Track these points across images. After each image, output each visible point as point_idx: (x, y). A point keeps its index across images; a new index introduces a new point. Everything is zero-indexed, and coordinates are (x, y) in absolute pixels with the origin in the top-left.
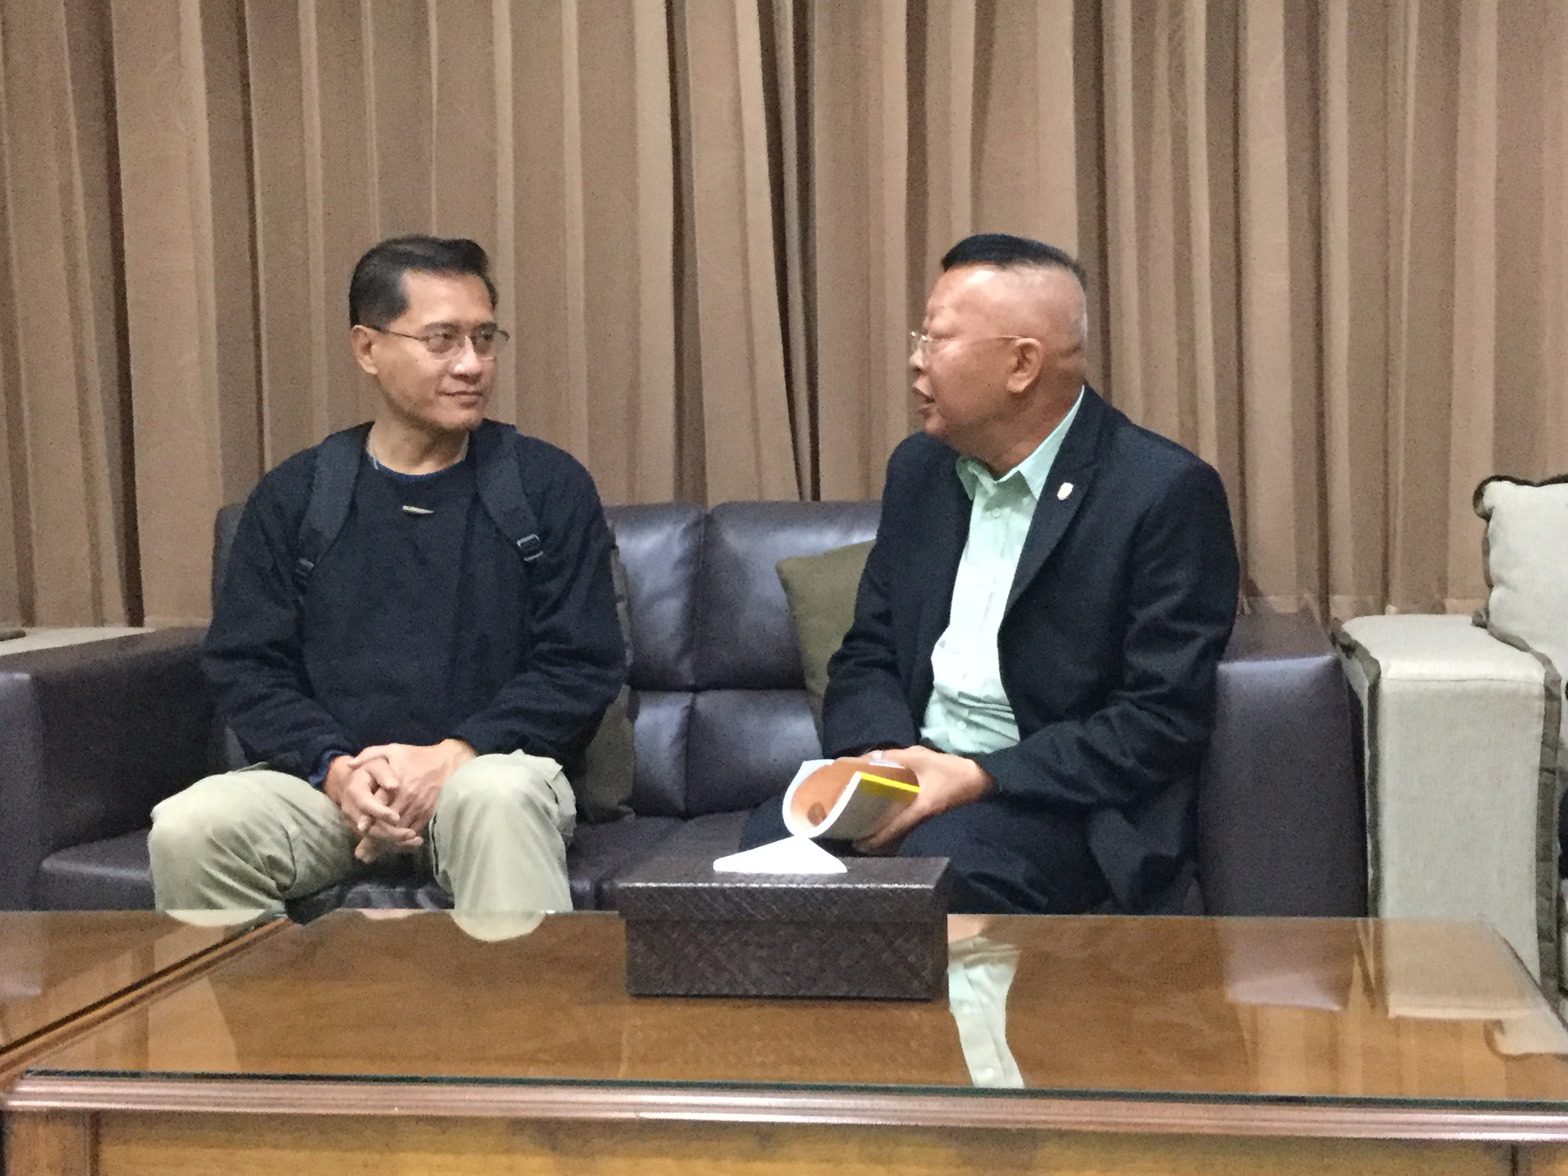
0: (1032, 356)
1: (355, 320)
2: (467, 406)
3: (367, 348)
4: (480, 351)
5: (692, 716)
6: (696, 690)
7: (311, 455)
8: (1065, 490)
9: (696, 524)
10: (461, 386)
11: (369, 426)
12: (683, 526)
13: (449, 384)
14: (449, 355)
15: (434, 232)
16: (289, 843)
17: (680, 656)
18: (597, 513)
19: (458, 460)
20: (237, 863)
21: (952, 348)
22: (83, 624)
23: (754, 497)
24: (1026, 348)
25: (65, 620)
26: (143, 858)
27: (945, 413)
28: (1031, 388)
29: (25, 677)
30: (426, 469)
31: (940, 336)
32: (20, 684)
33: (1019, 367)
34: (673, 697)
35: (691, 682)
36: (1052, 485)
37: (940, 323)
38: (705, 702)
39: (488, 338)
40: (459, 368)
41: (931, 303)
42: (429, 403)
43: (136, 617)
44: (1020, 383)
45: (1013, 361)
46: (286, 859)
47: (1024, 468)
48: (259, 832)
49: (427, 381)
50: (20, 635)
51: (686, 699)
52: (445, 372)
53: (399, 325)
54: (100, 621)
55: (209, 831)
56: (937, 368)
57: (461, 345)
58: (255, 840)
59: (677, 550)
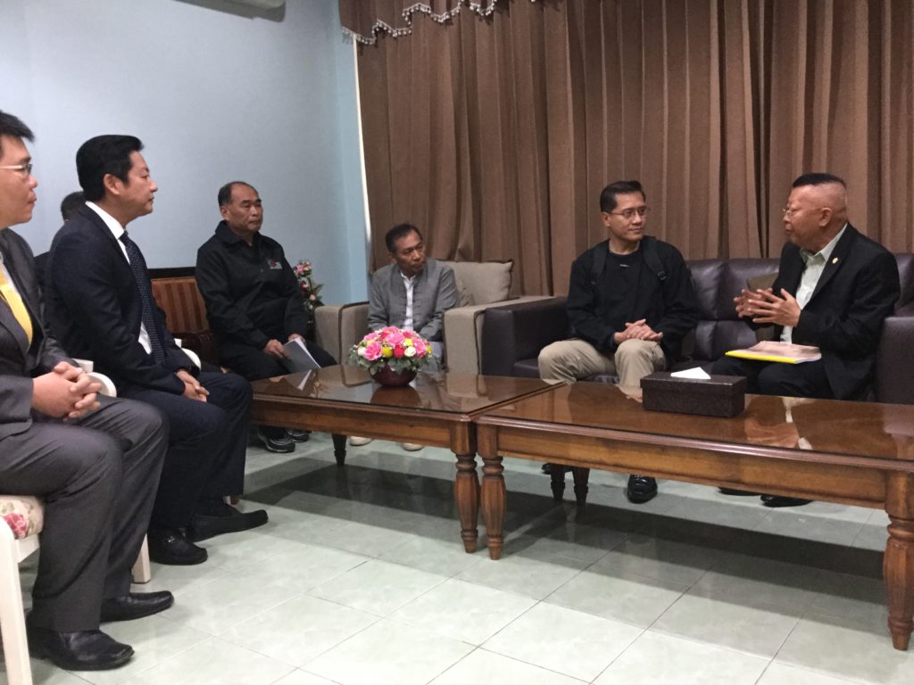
0: (828, 214)
1: (602, 211)
2: (638, 233)
3: (606, 219)
4: (641, 215)
5: (716, 328)
6: (718, 320)
7: (592, 250)
8: (835, 260)
9: (721, 266)
10: (636, 227)
11: (609, 240)
12: (719, 265)
13: (631, 227)
14: (631, 219)
15: (623, 179)
16: (577, 362)
17: (714, 309)
18: (683, 263)
19: (636, 249)
20: (561, 366)
21: (799, 214)
22: (537, 295)
23: (746, 257)
24: (825, 211)
25: (532, 294)
26: (536, 363)
27: (798, 235)
28: (829, 225)
29: (510, 312)
30: (626, 253)
31: (794, 210)
32: (509, 314)
33: (823, 218)
34: (711, 322)
35: (716, 317)
36: (832, 257)
37: (793, 206)
38: (720, 323)
39: (643, 211)
40: (634, 222)
41: (790, 199)
42: (625, 234)
43: (551, 293)
44: (823, 223)
45: (821, 216)
46: (576, 366)
47: (822, 252)
48: (568, 358)
49: (624, 227)
50: (518, 298)
51: (714, 323)
52: (631, 223)
53: (615, 211)
54: (542, 294)
55: (553, 357)
56: (793, 222)
57: (635, 214)
58: (567, 360)
59: (716, 274)
